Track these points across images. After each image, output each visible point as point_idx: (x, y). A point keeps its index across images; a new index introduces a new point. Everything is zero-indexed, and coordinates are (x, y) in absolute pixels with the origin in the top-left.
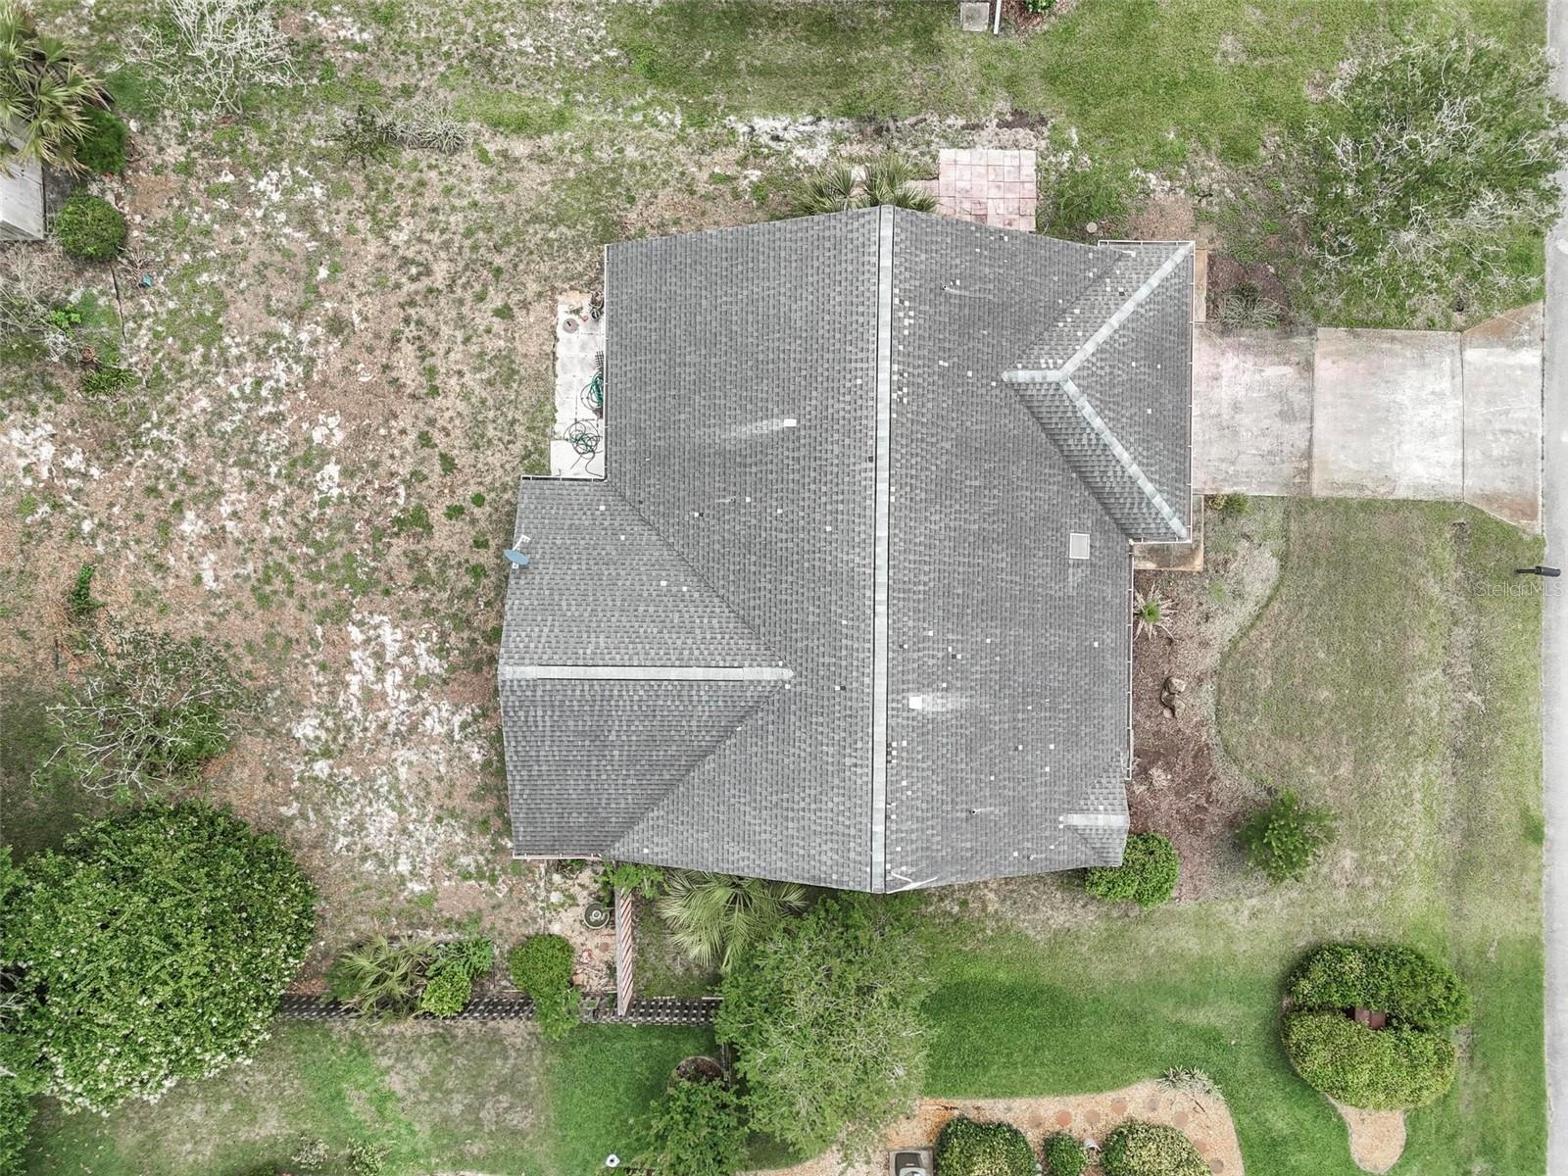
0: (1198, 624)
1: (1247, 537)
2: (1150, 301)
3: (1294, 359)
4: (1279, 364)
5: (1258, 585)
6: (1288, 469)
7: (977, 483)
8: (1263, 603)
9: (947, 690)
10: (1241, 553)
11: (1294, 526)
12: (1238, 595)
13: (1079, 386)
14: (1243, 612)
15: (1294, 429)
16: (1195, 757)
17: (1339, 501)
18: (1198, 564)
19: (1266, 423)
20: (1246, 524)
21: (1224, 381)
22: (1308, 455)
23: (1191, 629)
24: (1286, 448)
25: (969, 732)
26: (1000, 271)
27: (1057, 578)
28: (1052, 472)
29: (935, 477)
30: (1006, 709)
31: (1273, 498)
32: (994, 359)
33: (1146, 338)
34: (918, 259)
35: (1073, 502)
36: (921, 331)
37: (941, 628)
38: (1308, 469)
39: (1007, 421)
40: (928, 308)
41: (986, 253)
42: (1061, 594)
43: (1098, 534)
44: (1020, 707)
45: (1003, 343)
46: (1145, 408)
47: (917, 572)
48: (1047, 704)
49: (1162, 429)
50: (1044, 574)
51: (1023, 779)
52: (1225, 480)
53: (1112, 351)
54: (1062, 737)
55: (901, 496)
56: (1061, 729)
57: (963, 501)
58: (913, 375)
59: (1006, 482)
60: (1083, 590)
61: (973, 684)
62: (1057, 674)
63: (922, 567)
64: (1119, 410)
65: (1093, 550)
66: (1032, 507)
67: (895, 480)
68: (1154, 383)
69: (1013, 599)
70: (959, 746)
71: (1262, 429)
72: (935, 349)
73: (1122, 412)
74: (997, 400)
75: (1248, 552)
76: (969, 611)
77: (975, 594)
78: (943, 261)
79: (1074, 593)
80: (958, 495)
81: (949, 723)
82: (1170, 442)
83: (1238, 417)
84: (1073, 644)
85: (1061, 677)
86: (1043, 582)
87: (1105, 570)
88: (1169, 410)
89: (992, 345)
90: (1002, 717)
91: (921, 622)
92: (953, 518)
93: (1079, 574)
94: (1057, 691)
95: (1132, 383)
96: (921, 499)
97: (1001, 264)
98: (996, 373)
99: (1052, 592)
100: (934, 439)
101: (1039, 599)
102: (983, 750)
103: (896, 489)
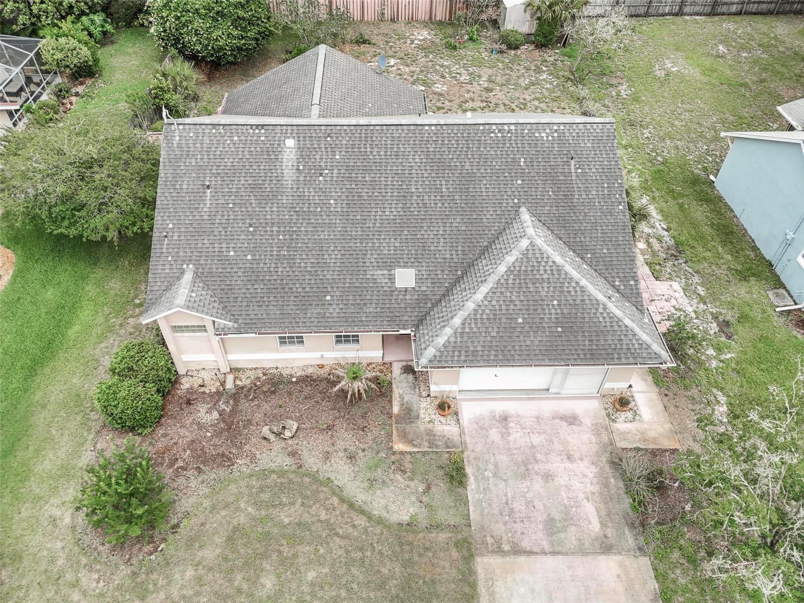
0: (345, 450)
1: (428, 488)
2: (612, 317)
3: (609, 532)
4: (600, 517)
5: (383, 502)
6: (498, 529)
7: (444, 190)
8: (365, 508)
9: (298, 169)
10: (412, 484)
11: (443, 537)
12: (372, 482)
13: (527, 250)
14: (357, 492)
15: (540, 535)
16: (223, 455)
17: (473, 585)
18: (399, 446)
19: (539, 505)
20: (441, 488)
21: (568, 465)
22: (517, 551)
23: (340, 444)
24: (519, 527)
25: (266, 186)
26: (597, 204)
27: (379, 260)
28: (460, 252)
29: (445, 157)
30: (281, 217)
31: (468, 515)
32: (533, 201)
33: (579, 315)
34: (586, 141)
35: (439, 272)
36: (539, 145)
37: (341, 164)
38: (503, 551)
39: (491, 213)
40: (557, 149)
41: (606, 192)
42: (368, 264)
43: (416, 297)
44: (282, 229)
45: (546, 208)
46: (521, 316)
47: (380, 146)
48: (282, 253)
49: (508, 334)
50: (382, 248)
51: (226, 232)
52: (479, 469)
53: (561, 280)
54: (255, 266)
55: (429, 134)
56: (262, 265)
57: (430, 179)
58: (510, 140)
59: (447, 213)
60: (371, 285)
61: (301, 190)
62: (305, 261)
63: (383, 150)
64: (516, 289)
65: (403, 293)
66: (432, 236)
67: (439, 127)
68: (544, 325)
69: (363, 222)
70: (257, 178)
71: (532, 502)
72: (531, 156)
73: (515, 293)
74: (505, 205)
75: (413, 491)
76: (353, 186)
77: (366, 190)
78: (590, 159)
79: (368, 276)
80: (434, 175)
81: (274, 171)
82: (498, 344)
83: (539, 478)
84: (328, 277)
85: (303, 265)
86: (376, 248)
87: (388, 306)
88: (525, 341)
89: (543, 199)
90: (275, 213)
91: (344, 150)
92: (418, 172)
93: (383, 281)
94: (292, 261)
95: (540, 302)
96: (428, 148)
97: (602, 204)
98: (523, 203)
99: (369, 256)
100: (470, 156)
101: (364, 245)
102: (252, 197)
103: (433, 128)
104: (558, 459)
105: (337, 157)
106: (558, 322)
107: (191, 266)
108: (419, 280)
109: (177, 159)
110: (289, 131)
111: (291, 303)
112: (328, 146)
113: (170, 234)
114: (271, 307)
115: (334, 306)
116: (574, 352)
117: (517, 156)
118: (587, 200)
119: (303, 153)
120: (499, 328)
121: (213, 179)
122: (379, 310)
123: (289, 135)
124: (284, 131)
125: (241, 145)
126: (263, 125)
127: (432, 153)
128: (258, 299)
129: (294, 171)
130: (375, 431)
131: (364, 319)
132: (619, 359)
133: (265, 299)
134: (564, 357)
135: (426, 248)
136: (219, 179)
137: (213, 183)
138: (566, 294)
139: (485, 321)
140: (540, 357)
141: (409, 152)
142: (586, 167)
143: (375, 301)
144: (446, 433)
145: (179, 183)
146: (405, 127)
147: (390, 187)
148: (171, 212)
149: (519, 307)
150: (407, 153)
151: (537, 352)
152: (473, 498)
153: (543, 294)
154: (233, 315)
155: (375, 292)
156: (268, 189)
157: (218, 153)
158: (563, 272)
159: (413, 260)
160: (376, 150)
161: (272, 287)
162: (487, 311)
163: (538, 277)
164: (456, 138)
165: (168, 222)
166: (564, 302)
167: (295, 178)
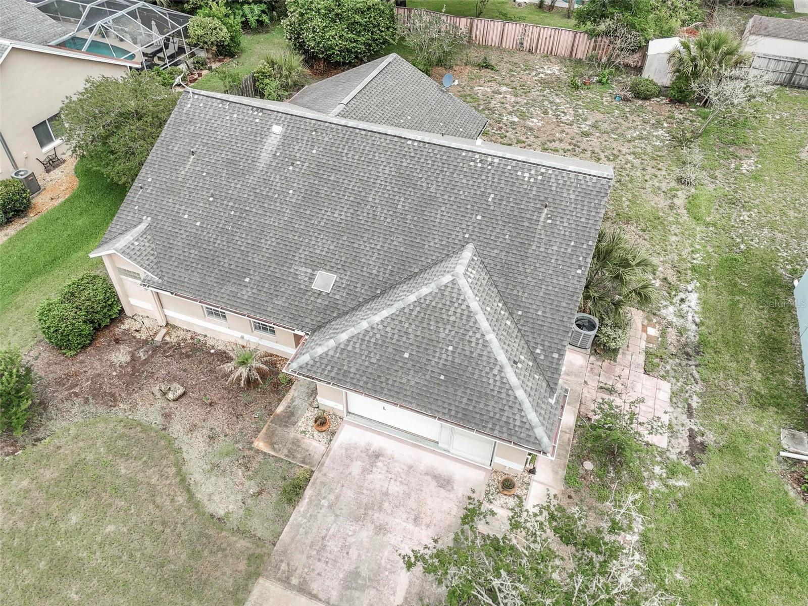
0: (211, 429)
2: (504, 382)
5: (211, 490)
6: (299, 560)
7: (399, 207)
8: (192, 487)
9: (275, 155)
10: (247, 483)
11: (242, 544)
12: (215, 466)
13: (446, 286)
14: (195, 469)
15: (336, 584)
18: (260, 444)
19: (354, 553)
20: (273, 497)
21: (410, 526)
22: (303, 589)
25: (241, 163)
26: (553, 261)
27: (308, 258)
28: (388, 272)
29: (415, 174)
30: (241, 195)
31: (280, 534)
32: (485, 241)
33: (470, 369)
34: (571, 192)
35: (359, 285)
36: (517, 185)
37: (314, 159)
38: (289, 583)
39: (436, 241)
40: (534, 193)
41: (569, 251)
42: (296, 258)
43: (327, 303)
44: (236, 206)
45: (495, 251)
46: (409, 351)
47: (357, 150)
48: (227, 227)
49: (387, 365)
50: (316, 247)
51: (190, 196)
52: (319, 494)
53: (467, 327)
54: (199, 233)
55: (410, 149)
56: (205, 233)
57: (390, 192)
58: (488, 173)
59: (393, 230)
60: (290, 279)
61: (269, 174)
62: (243, 240)
63: (359, 154)
64: (417, 323)
65: (316, 295)
66: (368, 249)
67: (421, 144)
68: (429, 367)
69: (310, 217)
70: (236, 155)
71: (349, 547)
72: (503, 194)
73: (413, 326)
74: (453, 237)
75: (244, 490)
76: (316, 182)
77: (325, 189)
78: (567, 212)
79: (292, 270)
80: (396, 189)
81: (253, 152)
82: (373, 371)
83: (371, 527)
84: (256, 260)
85: (239, 243)
86: (311, 245)
87: (296, 303)
88: (401, 378)
89: (496, 241)
90: (237, 190)
91: (323, 146)
92: (383, 183)
93: (303, 278)
94: (232, 237)
95: (435, 343)
96: (402, 162)
97: (559, 262)
98: (474, 240)
99: (301, 251)
100: (439, 180)
101: (301, 239)
102: (225, 171)
103: (416, 144)
104: (404, 516)
105: (314, 151)
106: (444, 370)
107: (149, 219)
108: (337, 287)
109: (181, 123)
110: (283, 119)
111: (213, 275)
112: (310, 139)
113: (146, 187)
114: (195, 274)
115: (249, 289)
116: (446, 406)
117: (488, 191)
118: (544, 254)
119: (286, 142)
120: (381, 356)
121: (201, 147)
122: (286, 305)
123: (281, 122)
124: (278, 118)
125: (237, 123)
126: (263, 109)
127: (404, 168)
128: (188, 263)
129: (271, 156)
130: (248, 422)
131: (269, 309)
132: (492, 430)
133: (194, 265)
134: (434, 407)
135: (358, 258)
136: (205, 148)
137: (200, 151)
138: (466, 343)
139: (372, 345)
140: (409, 399)
141: (382, 162)
142: (558, 219)
143: (286, 295)
144: (311, 449)
145: (173, 144)
146: (389, 137)
147: (350, 191)
148: (155, 168)
149: (411, 341)
150: (380, 163)
151: (409, 393)
152: (295, 519)
153: (442, 335)
154: (162, 271)
155: (291, 287)
156: (241, 167)
157: (215, 125)
158: (473, 320)
159: (339, 266)
160: (352, 153)
161: (205, 255)
162: (378, 336)
163: (444, 316)
164: (433, 159)
165: (149, 176)
166: (459, 351)
167: (268, 162)
